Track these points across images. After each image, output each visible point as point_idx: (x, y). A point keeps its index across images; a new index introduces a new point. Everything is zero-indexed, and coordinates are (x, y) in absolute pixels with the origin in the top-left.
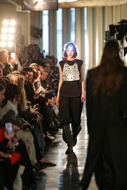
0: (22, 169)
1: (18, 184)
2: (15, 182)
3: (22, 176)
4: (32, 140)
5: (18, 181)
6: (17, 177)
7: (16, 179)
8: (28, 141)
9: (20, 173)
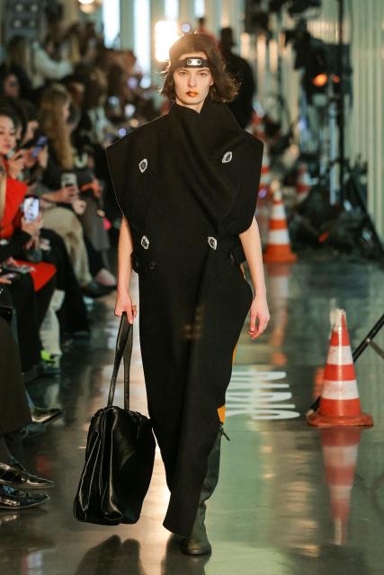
0: (58, 298)
1: (50, 329)
2: (43, 325)
3: (58, 313)
4: (79, 232)
5: (49, 323)
6: (48, 314)
7: (46, 320)
8: (71, 235)
9: (53, 308)
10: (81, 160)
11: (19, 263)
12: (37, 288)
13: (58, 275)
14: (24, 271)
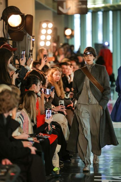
1: (56, 159)
8: (63, 124)
9: (57, 151)
10: (67, 96)
11: (44, 135)
12: (51, 143)
13: (58, 138)
14: (46, 138)
